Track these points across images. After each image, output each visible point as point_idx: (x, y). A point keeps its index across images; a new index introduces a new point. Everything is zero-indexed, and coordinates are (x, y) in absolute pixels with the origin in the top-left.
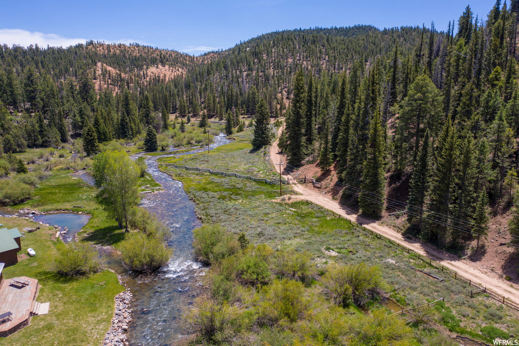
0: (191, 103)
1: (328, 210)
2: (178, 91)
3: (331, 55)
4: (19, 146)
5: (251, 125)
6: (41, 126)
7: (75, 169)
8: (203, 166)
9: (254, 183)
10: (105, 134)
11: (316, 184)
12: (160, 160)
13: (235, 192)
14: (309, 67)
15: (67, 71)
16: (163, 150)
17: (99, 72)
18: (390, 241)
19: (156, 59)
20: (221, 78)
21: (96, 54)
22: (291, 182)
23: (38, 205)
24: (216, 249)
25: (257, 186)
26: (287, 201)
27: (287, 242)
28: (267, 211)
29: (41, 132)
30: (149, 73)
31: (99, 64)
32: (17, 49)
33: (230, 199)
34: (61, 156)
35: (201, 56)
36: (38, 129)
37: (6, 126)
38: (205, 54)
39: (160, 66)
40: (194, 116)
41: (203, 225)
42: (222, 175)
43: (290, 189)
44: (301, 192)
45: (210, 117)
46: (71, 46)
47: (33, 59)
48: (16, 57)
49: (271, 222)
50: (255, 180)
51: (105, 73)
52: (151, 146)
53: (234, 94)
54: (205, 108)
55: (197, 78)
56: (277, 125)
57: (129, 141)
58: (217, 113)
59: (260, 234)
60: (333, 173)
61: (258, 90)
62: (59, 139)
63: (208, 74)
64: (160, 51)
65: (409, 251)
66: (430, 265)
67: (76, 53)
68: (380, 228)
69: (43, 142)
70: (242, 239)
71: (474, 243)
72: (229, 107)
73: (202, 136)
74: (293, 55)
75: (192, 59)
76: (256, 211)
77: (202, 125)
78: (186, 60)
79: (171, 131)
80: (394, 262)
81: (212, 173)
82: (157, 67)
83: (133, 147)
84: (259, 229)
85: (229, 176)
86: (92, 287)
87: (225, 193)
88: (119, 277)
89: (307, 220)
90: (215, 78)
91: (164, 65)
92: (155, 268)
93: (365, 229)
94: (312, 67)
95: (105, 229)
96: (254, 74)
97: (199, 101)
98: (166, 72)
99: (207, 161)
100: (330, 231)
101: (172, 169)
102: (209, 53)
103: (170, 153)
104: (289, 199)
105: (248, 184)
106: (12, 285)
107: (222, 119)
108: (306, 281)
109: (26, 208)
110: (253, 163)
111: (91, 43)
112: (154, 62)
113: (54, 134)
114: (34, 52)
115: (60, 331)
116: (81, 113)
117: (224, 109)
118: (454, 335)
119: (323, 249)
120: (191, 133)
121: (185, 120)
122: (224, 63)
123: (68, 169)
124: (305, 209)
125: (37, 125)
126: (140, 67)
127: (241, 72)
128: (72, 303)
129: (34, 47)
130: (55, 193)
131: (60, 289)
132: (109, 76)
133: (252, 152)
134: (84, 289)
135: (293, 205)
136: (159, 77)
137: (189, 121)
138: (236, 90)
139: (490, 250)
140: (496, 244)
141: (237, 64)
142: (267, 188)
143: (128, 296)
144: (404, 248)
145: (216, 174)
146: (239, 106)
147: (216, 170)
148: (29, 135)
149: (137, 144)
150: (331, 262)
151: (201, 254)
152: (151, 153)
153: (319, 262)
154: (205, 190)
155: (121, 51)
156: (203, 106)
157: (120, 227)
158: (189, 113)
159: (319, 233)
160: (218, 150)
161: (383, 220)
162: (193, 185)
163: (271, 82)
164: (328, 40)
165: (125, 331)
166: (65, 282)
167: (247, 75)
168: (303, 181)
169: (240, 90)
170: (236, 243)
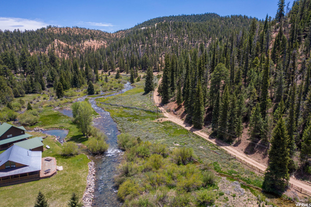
0: (110, 63)
1: (179, 125)
2: (103, 57)
3: (189, 34)
4: (21, 93)
5: (144, 77)
6: (32, 82)
7: (54, 106)
8: (119, 103)
9: (145, 112)
10: (66, 85)
11: (175, 112)
12: (97, 99)
13: (136, 117)
14: (177, 42)
15: (38, 45)
16: (97, 93)
17: (56, 45)
18: (203, 139)
19: (89, 36)
20: (127, 49)
21: (53, 34)
22: (163, 111)
23: (42, 126)
24: (128, 144)
25: (147, 114)
26: (160, 121)
27: (159, 140)
28: (150, 126)
29: (32, 85)
30: (85, 45)
31: (56, 40)
32: (7, 32)
33: (133, 121)
34: (44, 99)
35: (115, 33)
36: (30, 84)
37: (13, 82)
38: (117, 32)
39: (91, 40)
40: (112, 71)
41: (122, 134)
42: (129, 108)
43: (162, 115)
44: (167, 116)
45: (121, 71)
46: (38, 30)
47: (17, 38)
48: (7, 38)
49: (152, 132)
50: (145, 111)
51: (59, 45)
52: (91, 92)
53: (135, 58)
54: (118, 66)
55: (113, 49)
56: (158, 77)
57: (79, 89)
58: (125, 69)
59: (147, 137)
60: (183, 107)
61: (148, 56)
62: (41, 88)
63: (119, 47)
64: (91, 31)
65: (210, 143)
66: (217, 148)
67: (42, 34)
68: (201, 133)
69: (33, 91)
70: (139, 139)
71: (237, 139)
72: (132, 66)
73: (117, 85)
74: (167, 34)
75: (109, 35)
76: (146, 127)
77: (117, 77)
78: (106, 35)
79: (100, 82)
80: (202, 148)
81: (124, 107)
82: (89, 41)
83: (81, 93)
84: (147, 135)
85: (133, 108)
86: (78, 160)
87: (131, 118)
88: (88, 156)
89: (169, 130)
90: (124, 48)
91: (93, 40)
92: (102, 152)
93: (193, 134)
94: (179, 41)
95: (77, 136)
96: (146, 46)
97: (114, 62)
98: (95, 44)
99: (121, 100)
100: (178, 135)
101: (103, 105)
102: (120, 31)
103: (101, 96)
104: (161, 120)
105: (142, 113)
106: (45, 160)
107: (128, 73)
108: (164, 156)
109: (37, 128)
110: (144, 101)
111: (50, 27)
112: (87, 38)
113: (38, 86)
114: (17, 33)
115: (70, 175)
116: (52, 74)
117: (129, 67)
118: (218, 173)
119: (173, 143)
120: (111, 83)
121: (107, 73)
122: (129, 39)
123: (51, 106)
124: (169, 125)
125: (30, 82)
126: (80, 42)
127: (138, 45)
128: (71, 166)
129: (17, 31)
130: (48, 120)
131: (65, 161)
132: (62, 47)
133: (144, 94)
134: (75, 161)
135: (163, 123)
136: (91, 47)
137: (109, 74)
138: (135, 56)
139: (242, 142)
140: (246, 139)
141: (136, 40)
142: (152, 115)
143: (93, 163)
144: (208, 142)
145: (126, 108)
146: (138, 66)
147: (126, 105)
148: (26, 87)
149: (83, 91)
150: (176, 148)
151: (121, 146)
152: (91, 96)
153: (171, 148)
154: (121, 116)
155: (68, 32)
156: (117, 65)
157: (84, 135)
158: (109, 69)
159: (173, 136)
160: (127, 93)
161: (202, 129)
162: (115, 114)
163: (155, 51)
164: (188, 25)
165: (94, 175)
166: (67, 158)
167: (142, 47)
168: (169, 111)
169: (138, 56)
170: (136, 141)
